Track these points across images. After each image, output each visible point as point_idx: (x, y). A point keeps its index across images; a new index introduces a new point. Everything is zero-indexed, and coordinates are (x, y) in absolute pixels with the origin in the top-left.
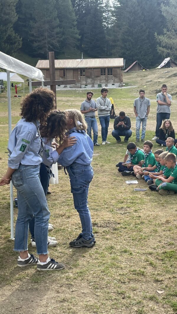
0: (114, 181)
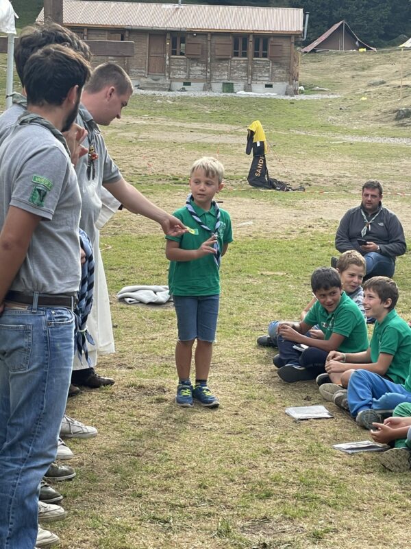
0: (245, 405)
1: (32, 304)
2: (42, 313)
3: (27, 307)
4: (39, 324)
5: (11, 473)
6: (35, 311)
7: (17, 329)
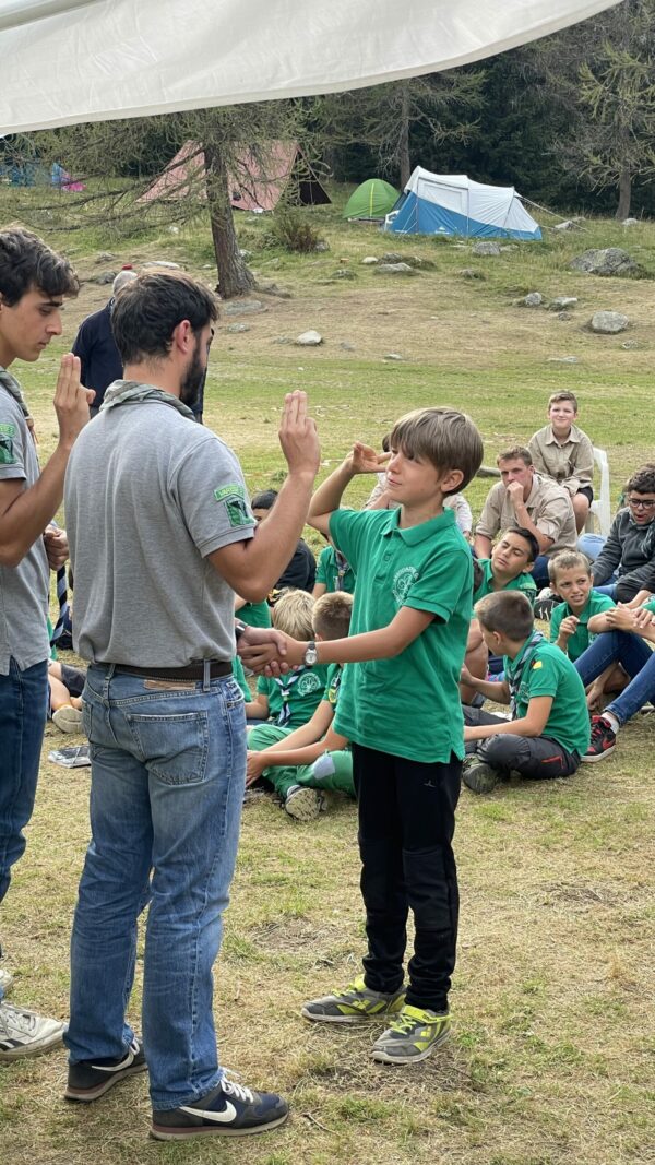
1: (202, 678)
2: (217, 689)
3: (194, 684)
4: (216, 708)
5: (185, 940)
6: (208, 689)
7: (185, 720)
